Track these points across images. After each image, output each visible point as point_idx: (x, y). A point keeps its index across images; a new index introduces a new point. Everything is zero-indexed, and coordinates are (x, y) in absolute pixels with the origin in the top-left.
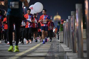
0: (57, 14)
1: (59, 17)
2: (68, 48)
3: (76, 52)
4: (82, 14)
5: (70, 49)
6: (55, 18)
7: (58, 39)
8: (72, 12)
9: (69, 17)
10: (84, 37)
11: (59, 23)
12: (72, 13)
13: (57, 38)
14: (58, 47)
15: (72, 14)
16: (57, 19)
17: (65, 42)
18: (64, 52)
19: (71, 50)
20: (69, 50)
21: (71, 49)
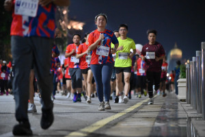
0: (176, 46)
5: (198, 113)
6: (172, 53)
7: (177, 93)
8: (202, 43)
9: (197, 52)
11: (179, 63)
13: (175, 91)
14: (177, 108)
15: (202, 46)
16: (175, 56)
18: (186, 118)
19: (200, 115)
20: (196, 115)
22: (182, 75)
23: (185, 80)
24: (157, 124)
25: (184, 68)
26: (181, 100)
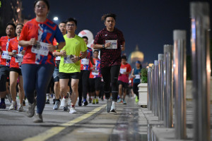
0: (137, 48)
1: (139, 55)
2: (156, 118)
3: (171, 127)
4: (185, 50)
5: (159, 120)
6: (133, 56)
8: (165, 46)
9: (159, 55)
10: (189, 96)
12: (166, 48)
14: (137, 114)
15: (165, 51)
16: (135, 59)
17: (149, 106)
18: (147, 125)
19: (162, 122)
20: (157, 123)
21: (163, 120)
22: (144, 79)
23: (146, 85)
24: (116, 132)
25: (146, 72)
26: (142, 106)
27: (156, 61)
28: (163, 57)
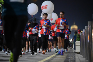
0: (74, 23)
1: (76, 27)
5: (86, 59)
6: (72, 28)
8: (89, 22)
9: (86, 27)
11: (76, 33)
14: (75, 57)
17: (81, 53)
21: (88, 60)
22: (78, 39)
23: (79, 42)
25: (79, 35)
26: (77, 53)
27: (84, 30)
28: (87, 28)
